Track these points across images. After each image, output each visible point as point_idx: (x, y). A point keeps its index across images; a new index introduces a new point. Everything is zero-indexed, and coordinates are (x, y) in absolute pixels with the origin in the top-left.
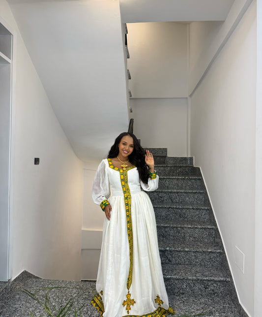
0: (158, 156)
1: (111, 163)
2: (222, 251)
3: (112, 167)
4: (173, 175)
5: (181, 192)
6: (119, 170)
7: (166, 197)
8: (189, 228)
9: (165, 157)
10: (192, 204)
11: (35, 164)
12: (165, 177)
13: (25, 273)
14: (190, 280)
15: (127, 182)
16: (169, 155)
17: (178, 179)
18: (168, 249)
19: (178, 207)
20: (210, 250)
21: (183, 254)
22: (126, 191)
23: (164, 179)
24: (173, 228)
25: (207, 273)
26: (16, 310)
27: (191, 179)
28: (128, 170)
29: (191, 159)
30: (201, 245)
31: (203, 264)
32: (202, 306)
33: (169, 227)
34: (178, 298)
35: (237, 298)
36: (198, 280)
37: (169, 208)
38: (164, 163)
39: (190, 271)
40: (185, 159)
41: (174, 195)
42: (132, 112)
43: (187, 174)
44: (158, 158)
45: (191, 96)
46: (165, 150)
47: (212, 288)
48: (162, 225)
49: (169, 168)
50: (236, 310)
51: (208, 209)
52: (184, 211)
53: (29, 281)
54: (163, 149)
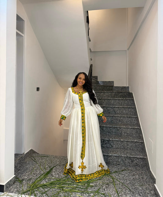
0: (108, 86)
1: (73, 90)
2: (142, 141)
3: (74, 92)
4: (116, 97)
5: (121, 107)
6: (78, 94)
7: (111, 110)
8: (124, 128)
9: (113, 86)
10: (127, 114)
11: (37, 91)
12: (111, 99)
13: (32, 150)
14: (123, 157)
15: (82, 101)
16: (115, 85)
17: (119, 100)
18: (111, 139)
19: (118, 116)
20: (135, 141)
21: (120, 142)
22: (82, 105)
23: (110, 99)
24: (115, 128)
25: (133, 154)
26: (27, 169)
27: (127, 100)
28: (83, 94)
29: (128, 87)
30: (131, 138)
31: (131, 148)
32: (129, 171)
33: (112, 127)
34: (116, 167)
35: (149, 167)
36: (128, 157)
37: (113, 116)
38: (112, 90)
39: (124, 152)
40: (125, 87)
41: (116, 109)
42: (92, 60)
43: (125, 97)
44: (108, 87)
45: (128, 49)
46: (113, 82)
47: (136, 162)
48: (108, 126)
49: (114, 93)
50: (149, 174)
51: (136, 117)
52: (122, 118)
53: (34, 155)
54: (112, 81)
